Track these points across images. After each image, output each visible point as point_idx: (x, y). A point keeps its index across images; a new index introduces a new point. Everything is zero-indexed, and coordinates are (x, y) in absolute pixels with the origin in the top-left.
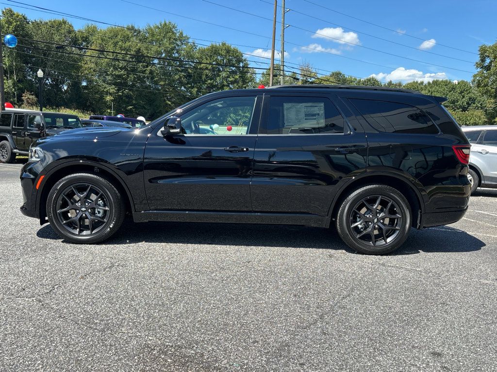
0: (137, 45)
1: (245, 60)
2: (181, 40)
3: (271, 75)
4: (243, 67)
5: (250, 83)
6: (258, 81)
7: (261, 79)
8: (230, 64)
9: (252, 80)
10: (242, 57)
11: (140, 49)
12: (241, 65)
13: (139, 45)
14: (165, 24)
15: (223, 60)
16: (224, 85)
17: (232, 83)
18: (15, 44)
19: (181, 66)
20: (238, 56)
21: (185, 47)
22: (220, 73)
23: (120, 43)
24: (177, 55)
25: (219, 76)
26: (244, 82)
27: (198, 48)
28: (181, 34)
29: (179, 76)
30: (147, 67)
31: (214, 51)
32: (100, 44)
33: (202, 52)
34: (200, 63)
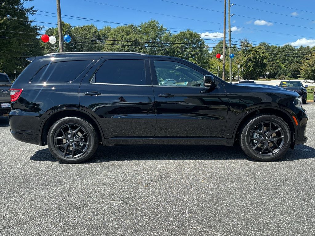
0: (135, 36)
1: (202, 40)
2: (161, 31)
3: (224, 48)
4: (201, 44)
5: (205, 55)
6: (210, 52)
7: (213, 51)
8: (192, 43)
9: (207, 52)
10: (200, 38)
11: (136, 39)
12: (200, 43)
13: (136, 36)
14: (152, 22)
15: (188, 42)
16: (189, 57)
17: (194, 55)
18: (70, 40)
19: (162, 46)
20: (197, 38)
21: (164, 35)
22: (186, 50)
23: (125, 36)
24: (159, 40)
25: (186, 51)
26: (202, 54)
27: (172, 35)
28: (162, 27)
29: (161, 53)
30: (141, 49)
31: (183, 36)
32: (113, 37)
33: (175, 37)
34: (174, 44)
